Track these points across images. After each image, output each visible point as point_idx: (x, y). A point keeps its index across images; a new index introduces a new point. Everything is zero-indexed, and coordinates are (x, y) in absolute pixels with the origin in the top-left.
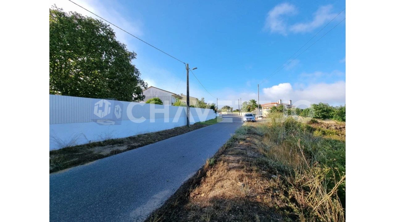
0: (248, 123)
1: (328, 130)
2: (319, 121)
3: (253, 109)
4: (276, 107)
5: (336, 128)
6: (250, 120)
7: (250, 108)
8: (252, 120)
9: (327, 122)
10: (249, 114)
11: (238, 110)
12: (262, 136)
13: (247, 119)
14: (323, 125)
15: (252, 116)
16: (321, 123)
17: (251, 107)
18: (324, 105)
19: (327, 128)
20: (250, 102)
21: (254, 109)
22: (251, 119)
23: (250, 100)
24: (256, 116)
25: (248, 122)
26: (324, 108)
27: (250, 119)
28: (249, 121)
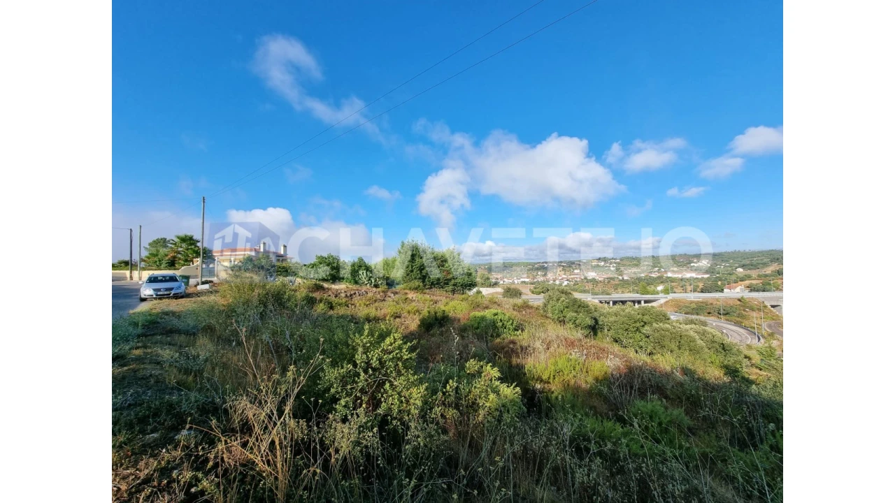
0: (158, 301)
1: (337, 300)
2: (326, 285)
3: (186, 261)
4: (254, 259)
5: (346, 296)
6: (166, 293)
7: (174, 257)
8: (173, 292)
9: (335, 287)
10: (164, 277)
11: (126, 263)
12: (191, 333)
13: (155, 290)
14: (330, 293)
15: (176, 280)
16: (328, 289)
17: (179, 256)
18: (334, 259)
19: (336, 296)
20: (177, 240)
21: (188, 261)
22: (172, 289)
23: (178, 237)
24: (192, 282)
25: (160, 299)
26: (334, 263)
27: (167, 289)
28: (160, 297)
